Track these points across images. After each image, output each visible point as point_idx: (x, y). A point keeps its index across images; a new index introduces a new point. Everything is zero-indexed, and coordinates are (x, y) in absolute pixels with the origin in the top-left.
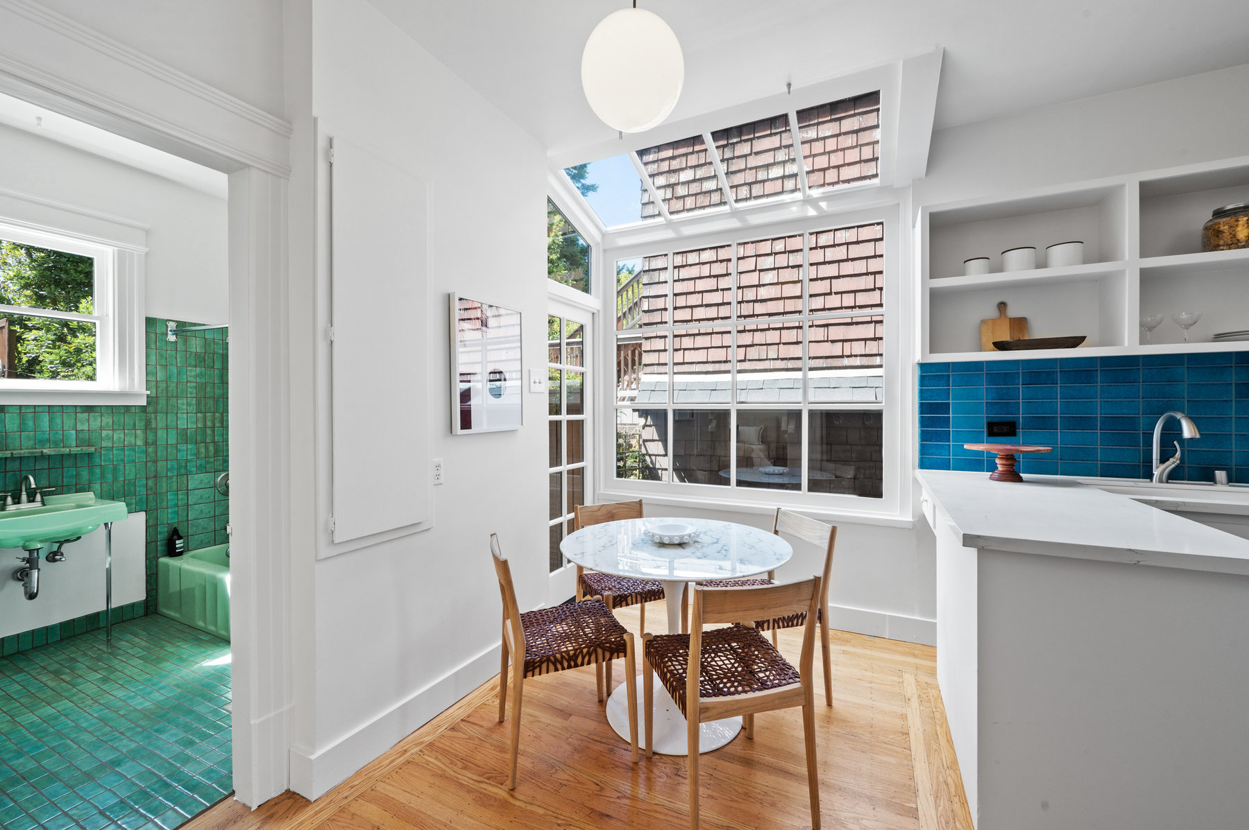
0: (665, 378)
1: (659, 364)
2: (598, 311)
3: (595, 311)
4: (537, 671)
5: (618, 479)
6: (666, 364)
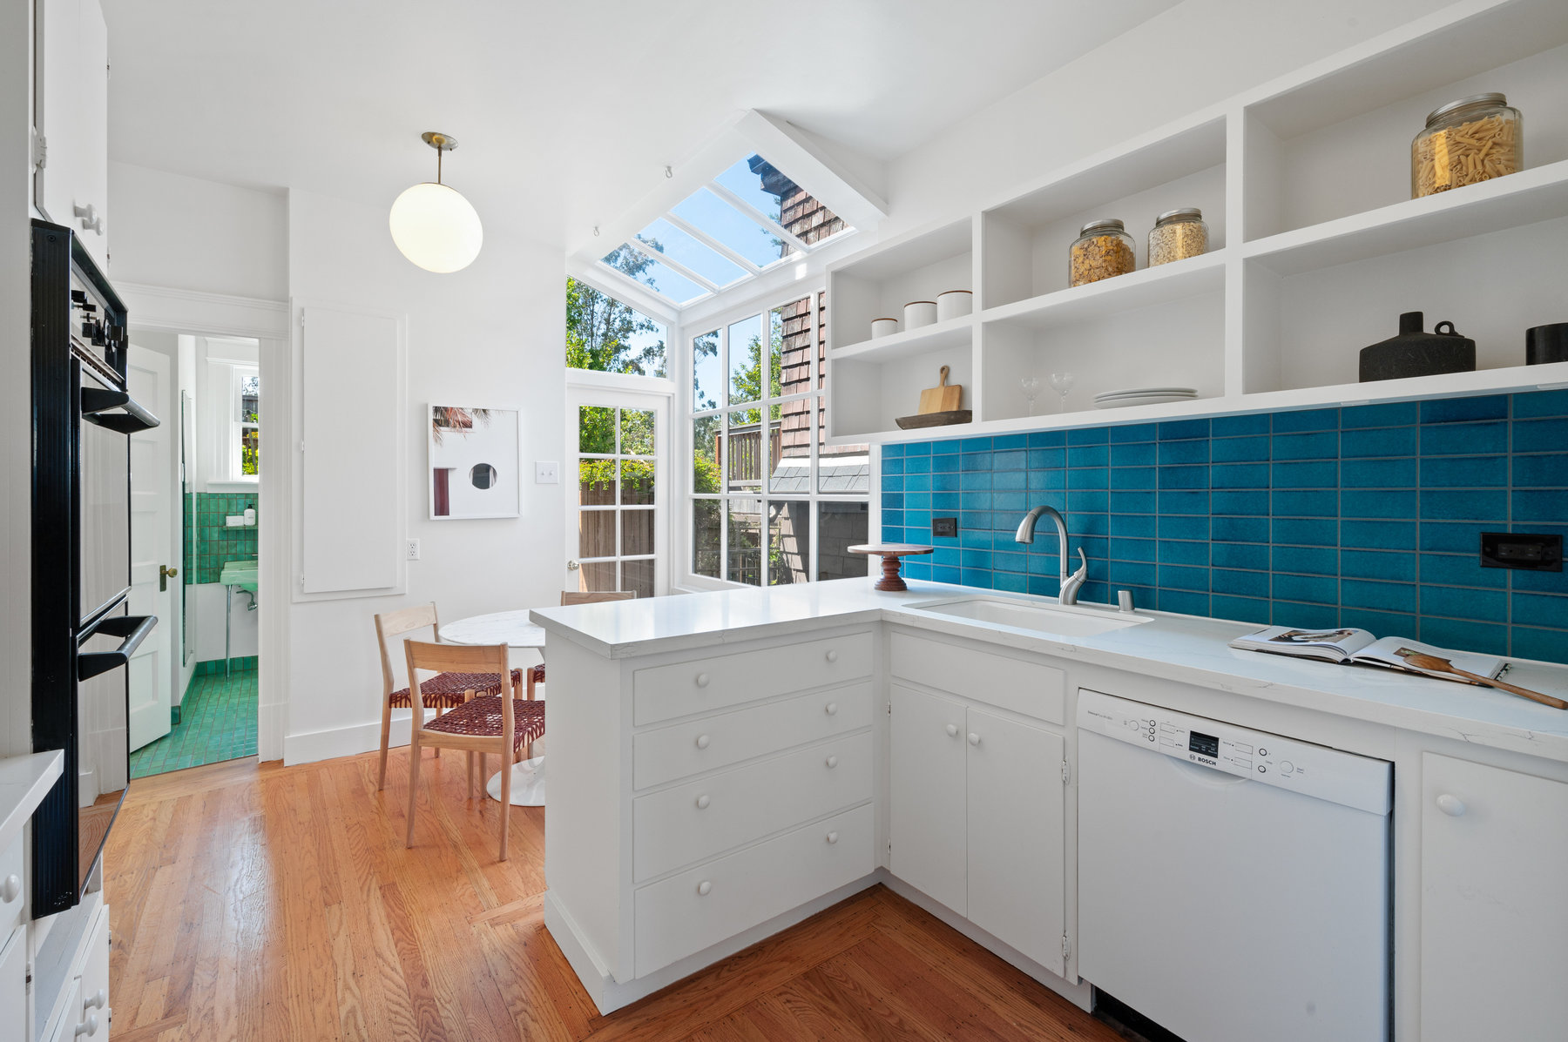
0: (805, 463)
1: (794, 446)
2: (674, 394)
3: (671, 395)
4: (398, 704)
5: (694, 575)
6: (807, 445)
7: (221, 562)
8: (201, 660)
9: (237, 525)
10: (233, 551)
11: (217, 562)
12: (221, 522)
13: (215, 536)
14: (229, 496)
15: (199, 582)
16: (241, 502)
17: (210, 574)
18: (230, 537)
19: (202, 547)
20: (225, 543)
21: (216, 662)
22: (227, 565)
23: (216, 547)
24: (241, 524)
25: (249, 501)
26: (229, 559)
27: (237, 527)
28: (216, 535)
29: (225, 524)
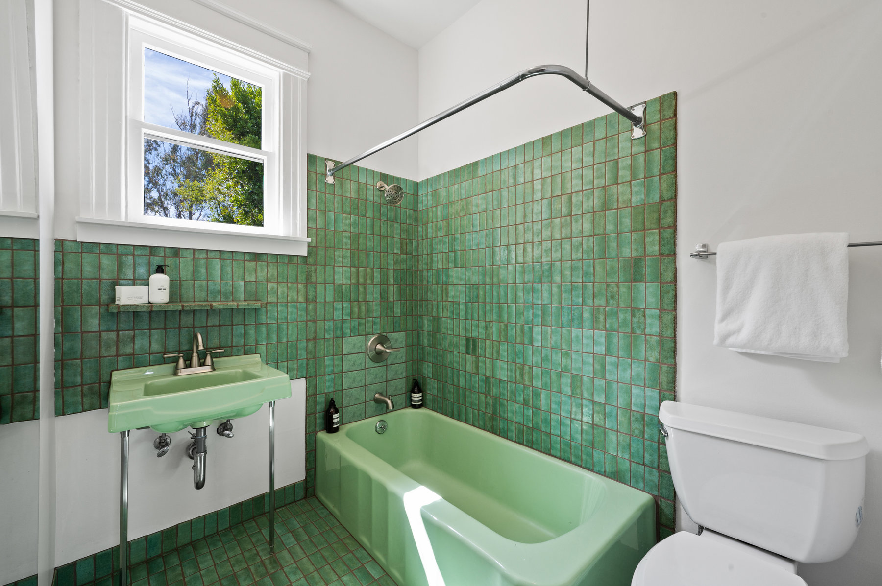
7: (105, 372)
8: (61, 560)
9: (138, 302)
10: (128, 350)
11: (98, 372)
12: (104, 298)
13: (94, 324)
14: (121, 250)
15: (61, 410)
16: (142, 261)
17: (83, 395)
18: (122, 325)
19: (67, 345)
20: (113, 335)
21: (95, 558)
22: (116, 376)
23: (94, 343)
24: (143, 300)
25: (157, 261)
26: (120, 366)
27: (137, 306)
28: (96, 321)
29: (113, 300)
